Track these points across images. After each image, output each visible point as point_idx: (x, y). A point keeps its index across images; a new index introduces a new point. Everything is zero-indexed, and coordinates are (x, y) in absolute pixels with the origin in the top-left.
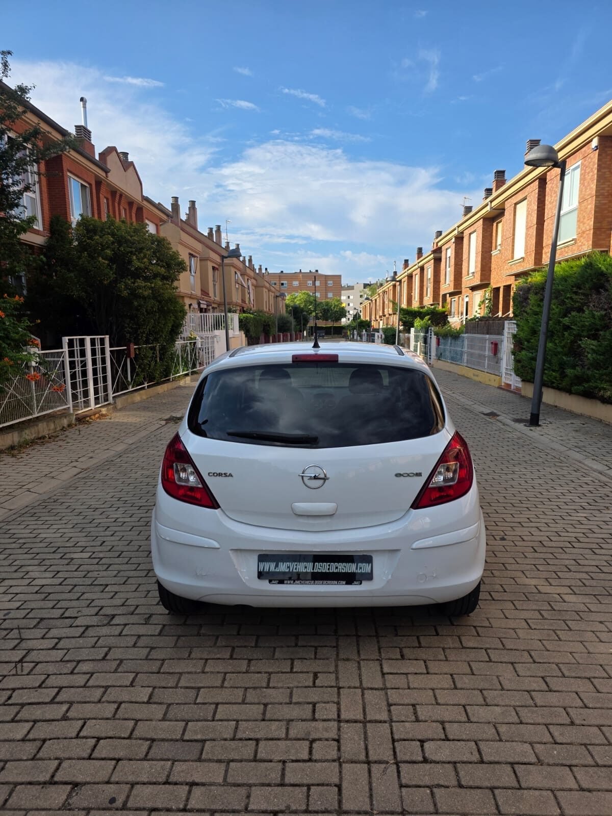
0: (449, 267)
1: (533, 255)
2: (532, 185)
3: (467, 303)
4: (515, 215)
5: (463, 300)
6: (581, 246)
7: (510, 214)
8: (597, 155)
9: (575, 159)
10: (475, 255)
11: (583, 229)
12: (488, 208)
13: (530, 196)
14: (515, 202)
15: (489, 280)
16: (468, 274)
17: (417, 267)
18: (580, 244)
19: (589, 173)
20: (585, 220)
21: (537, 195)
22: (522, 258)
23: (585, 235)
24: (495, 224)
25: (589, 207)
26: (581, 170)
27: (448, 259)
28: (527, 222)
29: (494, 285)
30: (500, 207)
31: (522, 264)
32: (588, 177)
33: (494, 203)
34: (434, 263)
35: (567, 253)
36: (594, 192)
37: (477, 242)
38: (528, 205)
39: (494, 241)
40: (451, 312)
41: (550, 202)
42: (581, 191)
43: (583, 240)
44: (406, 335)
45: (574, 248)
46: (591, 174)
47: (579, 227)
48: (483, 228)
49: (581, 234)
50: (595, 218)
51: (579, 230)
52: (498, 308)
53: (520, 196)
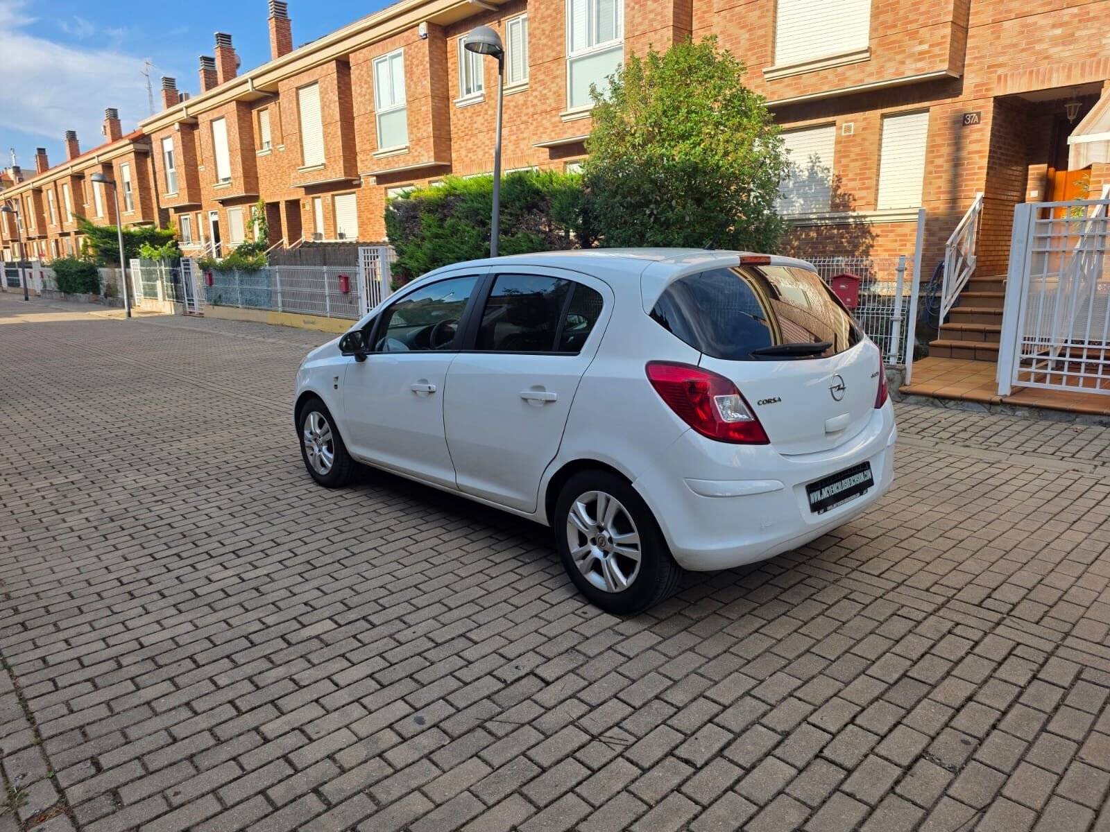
0: (171, 167)
1: (342, 162)
2: (325, 66)
3: (216, 224)
4: (298, 104)
5: (206, 218)
6: (418, 156)
7: (290, 102)
8: (427, 46)
9: (393, 44)
10: (227, 153)
11: (419, 135)
12: (248, 87)
13: (324, 81)
14: (297, 85)
15: (257, 190)
16: (217, 181)
17: (95, 161)
18: (416, 154)
19: (417, 66)
20: (420, 125)
21: (336, 82)
22: (323, 164)
23: (421, 143)
24: (254, 112)
25: (424, 109)
26: (405, 60)
27: (167, 156)
28: (323, 116)
29: (266, 197)
30: (271, 89)
31: (324, 173)
32: (418, 71)
33: (257, 82)
34: (136, 158)
35: (397, 163)
36: (429, 91)
37: (229, 135)
38: (321, 93)
39: (256, 136)
40: (181, 236)
41: (360, 94)
42: (408, 88)
43: (419, 150)
44: (117, 270)
45: (408, 158)
46: (421, 67)
47: (411, 133)
48: (238, 116)
49: (417, 142)
50: (434, 123)
51: (412, 136)
52: (281, 232)
53: (305, 79)
